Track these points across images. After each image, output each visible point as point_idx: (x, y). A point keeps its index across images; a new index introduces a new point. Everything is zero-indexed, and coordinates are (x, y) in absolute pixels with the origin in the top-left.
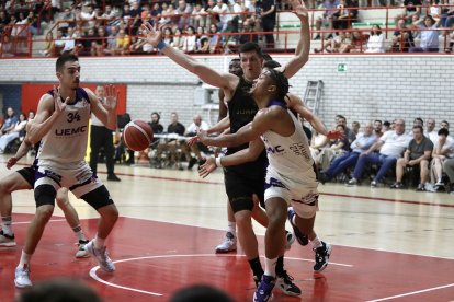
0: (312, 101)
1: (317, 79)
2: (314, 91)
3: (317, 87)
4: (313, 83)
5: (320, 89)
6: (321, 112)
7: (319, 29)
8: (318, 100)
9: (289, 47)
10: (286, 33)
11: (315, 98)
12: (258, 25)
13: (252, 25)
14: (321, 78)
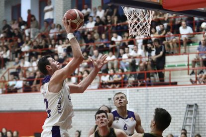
0: (191, 118)
1: (193, 103)
2: (192, 111)
3: (193, 109)
4: (190, 106)
5: (195, 110)
6: (197, 126)
7: (194, 66)
8: (195, 118)
9: (172, 81)
10: (170, 71)
11: (193, 116)
12: (149, 66)
13: (146, 66)
14: (196, 102)
